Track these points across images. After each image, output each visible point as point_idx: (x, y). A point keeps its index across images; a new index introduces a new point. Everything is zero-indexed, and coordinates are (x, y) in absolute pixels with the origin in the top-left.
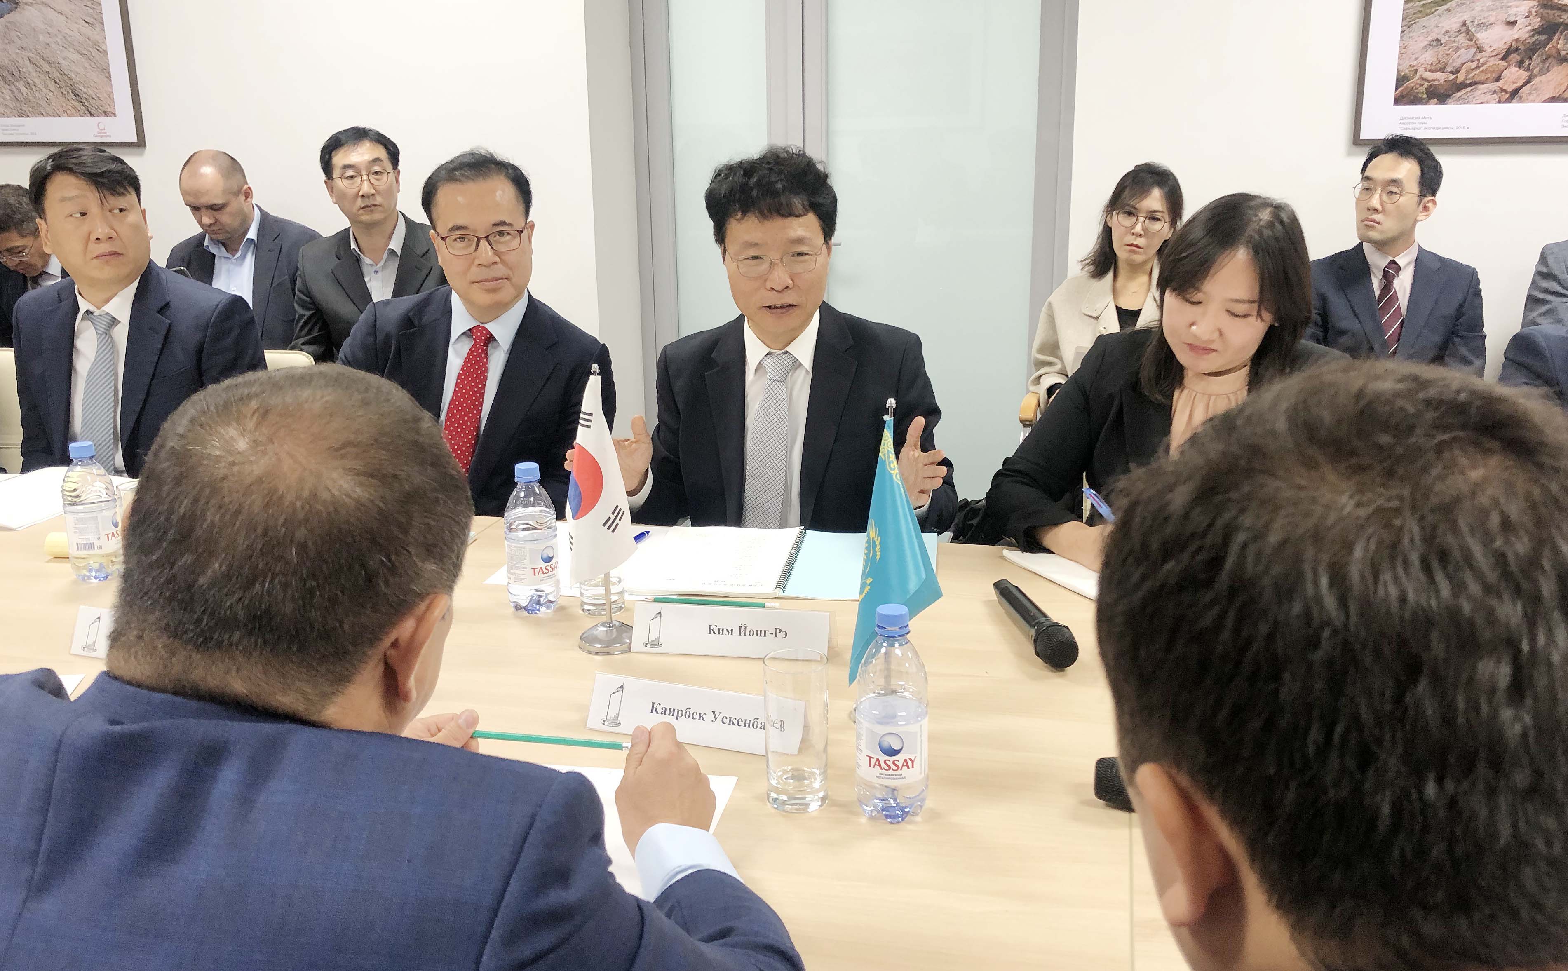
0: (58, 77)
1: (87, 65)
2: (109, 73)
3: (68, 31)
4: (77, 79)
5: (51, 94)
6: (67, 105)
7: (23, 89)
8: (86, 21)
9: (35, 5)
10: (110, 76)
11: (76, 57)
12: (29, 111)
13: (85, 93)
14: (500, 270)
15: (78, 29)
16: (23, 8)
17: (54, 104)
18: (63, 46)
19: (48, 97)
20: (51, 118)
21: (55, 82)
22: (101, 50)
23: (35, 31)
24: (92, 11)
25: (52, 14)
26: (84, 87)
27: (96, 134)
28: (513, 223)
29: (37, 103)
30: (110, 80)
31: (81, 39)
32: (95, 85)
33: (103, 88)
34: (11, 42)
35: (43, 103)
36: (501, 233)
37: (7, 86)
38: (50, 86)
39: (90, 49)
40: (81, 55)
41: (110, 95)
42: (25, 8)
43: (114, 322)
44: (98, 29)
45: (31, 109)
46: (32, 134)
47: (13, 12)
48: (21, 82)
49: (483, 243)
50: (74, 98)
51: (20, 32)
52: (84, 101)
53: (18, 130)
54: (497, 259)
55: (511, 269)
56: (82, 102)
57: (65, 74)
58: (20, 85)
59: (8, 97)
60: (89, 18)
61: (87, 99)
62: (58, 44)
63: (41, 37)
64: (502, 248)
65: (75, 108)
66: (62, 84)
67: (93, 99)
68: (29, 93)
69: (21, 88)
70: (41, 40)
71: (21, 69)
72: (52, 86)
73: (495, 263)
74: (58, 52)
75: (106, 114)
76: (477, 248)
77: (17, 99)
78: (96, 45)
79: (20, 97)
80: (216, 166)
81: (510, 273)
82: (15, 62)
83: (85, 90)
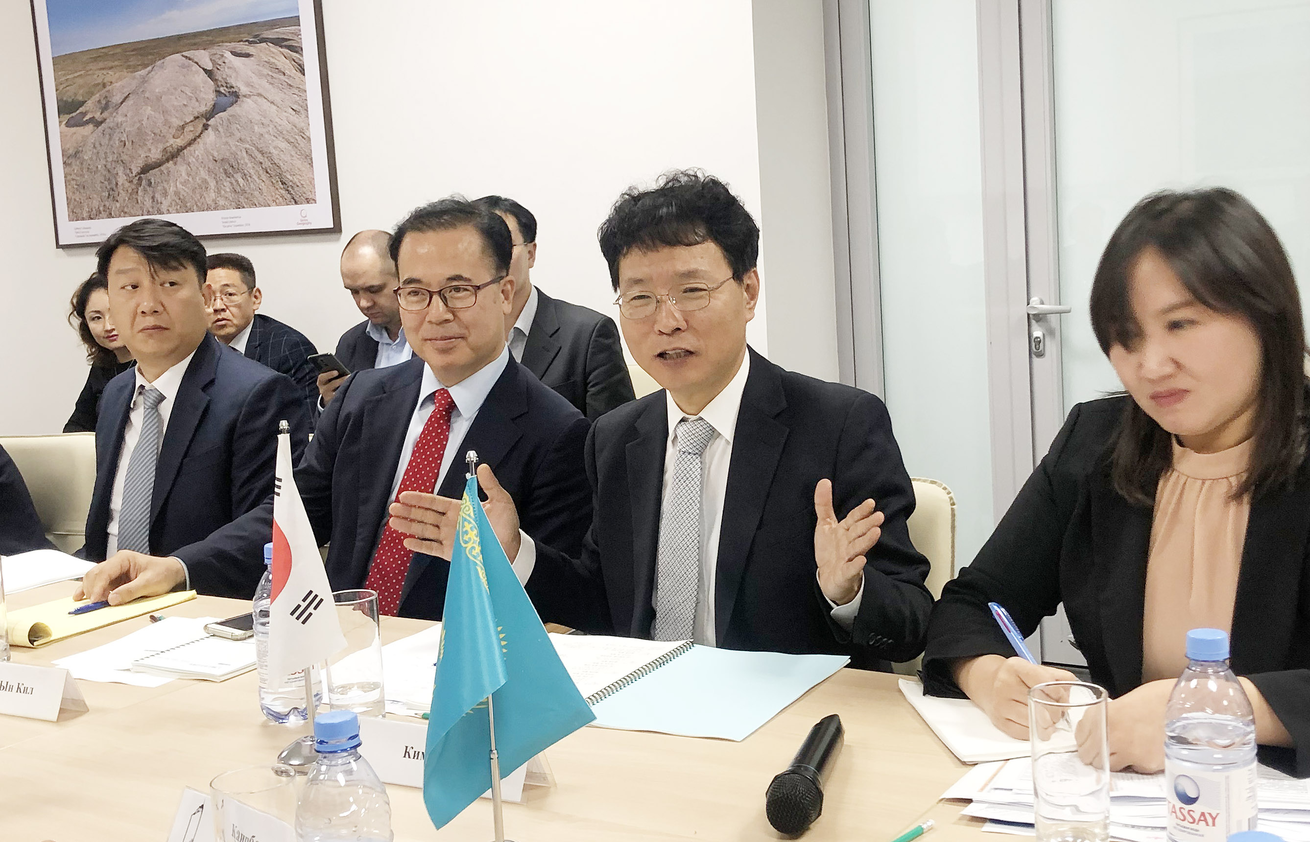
0: (269, 167)
1: (293, 153)
2: (311, 159)
3: (278, 120)
4: (284, 167)
5: (263, 184)
6: (276, 194)
7: (240, 180)
8: (293, 109)
9: (252, 97)
10: (312, 162)
11: (283, 145)
12: (245, 202)
13: (291, 181)
14: (454, 329)
15: (287, 117)
16: (243, 101)
17: (265, 194)
18: (274, 136)
19: (261, 187)
20: (262, 208)
21: (267, 172)
22: (305, 137)
23: (251, 122)
24: (298, 99)
25: (266, 105)
26: (291, 175)
27: (300, 222)
28: (471, 278)
29: (252, 194)
30: (312, 166)
31: (289, 127)
32: (300, 173)
33: (306, 175)
34: (232, 135)
35: (256, 193)
36: (457, 289)
37: (228, 179)
38: (262, 176)
39: (296, 137)
40: (289, 143)
41: (312, 181)
42: (244, 100)
43: (162, 398)
44: (303, 116)
45: (246, 200)
46: (247, 225)
47: (235, 105)
48: (239, 174)
49: (436, 299)
50: (282, 186)
51: (239, 124)
52: (290, 189)
53: (235, 222)
54: (450, 316)
55: (467, 328)
56: (288, 190)
57: (275, 163)
58: (238, 177)
59: (228, 190)
60: (296, 106)
61: (292, 187)
62: (270, 134)
63: (256, 128)
64: (459, 304)
65: (282, 197)
66: (273, 173)
67: (298, 186)
68: (245, 184)
69: (239, 180)
70: (256, 131)
71: (239, 161)
72: (264, 176)
73: (447, 321)
74: (270, 142)
75: (308, 201)
76: (429, 305)
77: (235, 191)
78: (301, 132)
79: (238, 189)
80: (374, 247)
81: (466, 332)
82: (234, 154)
83: (291, 178)
